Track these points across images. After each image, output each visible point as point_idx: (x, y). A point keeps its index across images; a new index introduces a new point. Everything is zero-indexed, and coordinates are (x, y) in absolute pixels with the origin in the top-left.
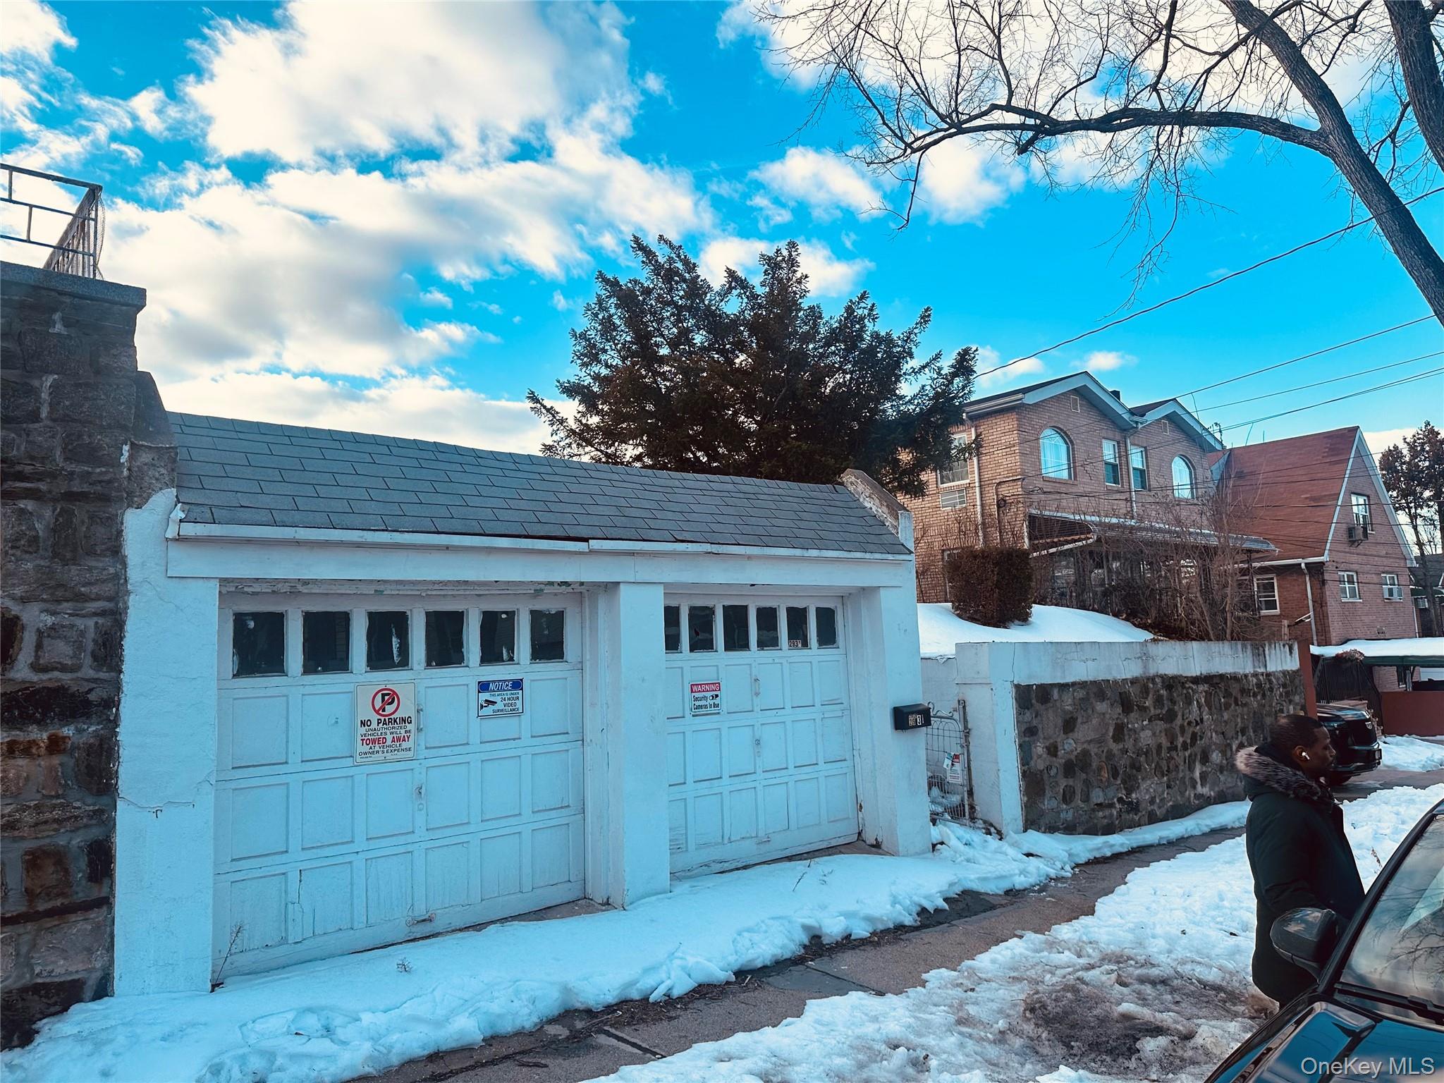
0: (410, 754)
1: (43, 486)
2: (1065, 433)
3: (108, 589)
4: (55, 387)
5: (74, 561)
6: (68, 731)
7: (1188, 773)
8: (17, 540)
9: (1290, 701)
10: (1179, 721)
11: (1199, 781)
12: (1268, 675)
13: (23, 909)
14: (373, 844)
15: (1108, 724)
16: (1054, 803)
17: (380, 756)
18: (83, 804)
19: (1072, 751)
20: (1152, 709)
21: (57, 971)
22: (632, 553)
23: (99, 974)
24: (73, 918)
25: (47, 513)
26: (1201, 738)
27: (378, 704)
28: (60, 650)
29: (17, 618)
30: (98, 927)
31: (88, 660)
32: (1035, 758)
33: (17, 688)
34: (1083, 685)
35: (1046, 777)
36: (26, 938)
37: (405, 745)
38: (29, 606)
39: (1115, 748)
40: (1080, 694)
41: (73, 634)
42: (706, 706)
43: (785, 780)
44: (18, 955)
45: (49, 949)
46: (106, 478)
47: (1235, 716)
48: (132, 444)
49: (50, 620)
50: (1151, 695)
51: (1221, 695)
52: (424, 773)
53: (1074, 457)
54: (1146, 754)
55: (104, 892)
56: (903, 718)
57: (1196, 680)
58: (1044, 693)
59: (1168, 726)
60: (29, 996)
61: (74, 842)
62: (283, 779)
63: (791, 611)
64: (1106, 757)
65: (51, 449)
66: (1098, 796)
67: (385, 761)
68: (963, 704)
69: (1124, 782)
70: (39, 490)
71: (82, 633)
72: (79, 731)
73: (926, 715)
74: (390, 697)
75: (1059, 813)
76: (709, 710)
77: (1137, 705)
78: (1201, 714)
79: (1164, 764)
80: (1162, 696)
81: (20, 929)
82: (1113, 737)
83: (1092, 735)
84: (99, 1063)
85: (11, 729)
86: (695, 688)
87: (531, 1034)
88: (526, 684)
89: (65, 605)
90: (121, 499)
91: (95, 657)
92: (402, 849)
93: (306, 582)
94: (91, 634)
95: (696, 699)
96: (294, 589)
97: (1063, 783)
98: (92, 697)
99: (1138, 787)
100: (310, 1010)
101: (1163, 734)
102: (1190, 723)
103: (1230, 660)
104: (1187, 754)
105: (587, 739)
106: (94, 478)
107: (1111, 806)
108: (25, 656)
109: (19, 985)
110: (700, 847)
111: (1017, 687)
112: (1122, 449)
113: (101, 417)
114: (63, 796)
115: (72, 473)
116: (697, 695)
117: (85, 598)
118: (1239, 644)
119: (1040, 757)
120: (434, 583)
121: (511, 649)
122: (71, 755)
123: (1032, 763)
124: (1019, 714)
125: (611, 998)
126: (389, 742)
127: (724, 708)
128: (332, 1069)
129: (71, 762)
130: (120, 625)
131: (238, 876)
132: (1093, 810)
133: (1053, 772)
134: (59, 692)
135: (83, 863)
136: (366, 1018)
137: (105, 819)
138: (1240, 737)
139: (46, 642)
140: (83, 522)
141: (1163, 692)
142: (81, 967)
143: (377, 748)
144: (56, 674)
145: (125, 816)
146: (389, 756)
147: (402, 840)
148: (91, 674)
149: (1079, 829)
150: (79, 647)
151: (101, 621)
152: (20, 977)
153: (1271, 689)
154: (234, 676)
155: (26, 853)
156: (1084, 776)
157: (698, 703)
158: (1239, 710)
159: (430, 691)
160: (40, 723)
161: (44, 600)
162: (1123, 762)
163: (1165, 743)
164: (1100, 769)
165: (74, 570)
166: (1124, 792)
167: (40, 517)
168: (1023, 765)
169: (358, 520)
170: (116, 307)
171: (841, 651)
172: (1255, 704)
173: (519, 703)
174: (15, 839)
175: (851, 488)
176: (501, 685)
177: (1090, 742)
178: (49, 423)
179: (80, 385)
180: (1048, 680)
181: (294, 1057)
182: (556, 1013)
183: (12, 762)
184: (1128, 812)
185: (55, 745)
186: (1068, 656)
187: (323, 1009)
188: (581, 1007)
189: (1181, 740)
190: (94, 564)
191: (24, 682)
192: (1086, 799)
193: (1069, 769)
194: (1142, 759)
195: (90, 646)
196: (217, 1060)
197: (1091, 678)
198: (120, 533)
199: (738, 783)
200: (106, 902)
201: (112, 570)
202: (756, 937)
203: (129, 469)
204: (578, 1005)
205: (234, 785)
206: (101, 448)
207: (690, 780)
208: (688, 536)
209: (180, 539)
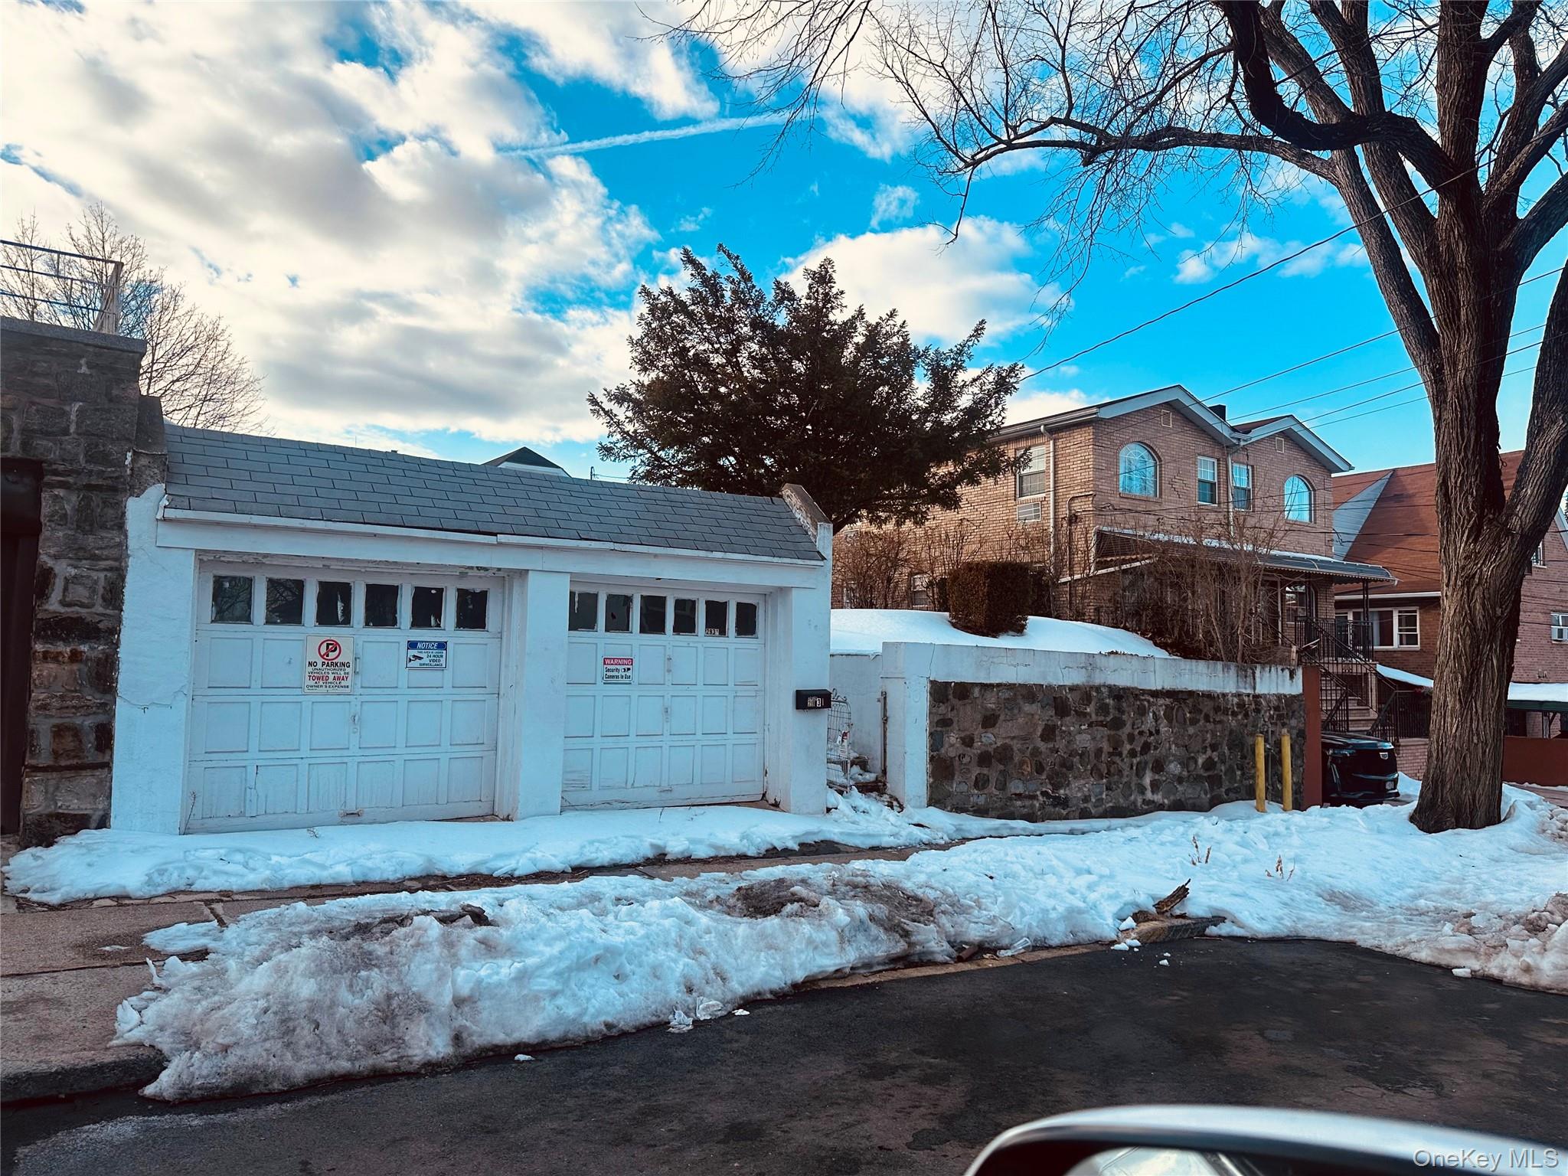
0: (348, 690)
1: (71, 480)
2: (1151, 448)
3: (115, 552)
4: (80, 411)
5: (91, 532)
6: (84, 648)
7: (1134, 778)
8: (53, 516)
9: (1284, 725)
10: (1128, 729)
11: (1149, 788)
12: (1256, 697)
13: (51, 763)
14: (315, 754)
15: (1036, 725)
16: (964, 788)
17: (324, 690)
18: (92, 698)
19: (991, 744)
20: (1093, 716)
21: (72, 807)
22: (541, 547)
23: (101, 813)
24: (84, 773)
25: (74, 498)
26: (1156, 748)
27: (323, 650)
28: (80, 592)
29: (52, 569)
30: (101, 782)
31: (100, 601)
32: (947, 746)
33: (50, 616)
34: (1011, 687)
35: (956, 763)
36: (52, 782)
37: (343, 683)
38: (59, 561)
39: (1043, 746)
40: (1006, 694)
41: (89, 582)
42: (617, 677)
43: (693, 743)
44: (46, 792)
45: (67, 791)
46: (116, 475)
47: (1204, 732)
48: (135, 453)
49: (73, 572)
50: (1093, 703)
51: (1187, 710)
52: (359, 707)
53: (1161, 474)
54: (1081, 755)
55: (107, 759)
56: (802, 700)
57: (1155, 694)
58: (963, 690)
59: (1112, 733)
60: (53, 820)
61: (86, 723)
62: (247, 699)
63: (709, 604)
64: (1031, 754)
65: (77, 454)
66: (1016, 787)
67: (327, 694)
68: (884, 695)
69: (1050, 778)
70: (68, 482)
71: (96, 582)
72: (92, 649)
73: (826, 699)
74: (333, 646)
75: (969, 796)
76: (620, 680)
77: (1075, 711)
78: (1157, 725)
79: (1104, 768)
80: (1107, 705)
81: (49, 775)
82: (1042, 736)
83: (1016, 733)
84: (88, 859)
85: (47, 643)
86: (607, 661)
87: (393, 884)
88: (450, 646)
89: (84, 562)
90: (125, 490)
91: (103, 598)
92: (338, 760)
93: (266, 556)
94: (102, 583)
95: (608, 670)
96: (259, 561)
97: (976, 771)
98: (101, 626)
99: (1068, 785)
100: (240, 851)
101: (1105, 739)
102: (1141, 733)
103: (1205, 679)
104: (1135, 761)
105: (501, 693)
106: (106, 475)
107: (1034, 797)
108: (56, 596)
109: (47, 812)
110: (602, 788)
111: (933, 683)
112: (1223, 467)
113: (112, 433)
114: (80, 691)
115: (91, 471)
116: (609, 667)
117: (98, 558)
118: (1219, 665)
119: (952, 745)
120: (369, 562)
121: (438, 617)
122: (86, 665)
123: (943, 751)
124: (932, 706)
125: (463, 870)
126: (331, 680)
127: (636, 680)
128: (239, 882)
129: (86, 669)
130: (123, 578)
131: (210, 764)
132: (1011, 799)
133: (966, 760)
134: (78, 621)
135: (92, 737)
136: (275, 859)
137: (107, 709)
138: (1209, 752)
139: (71, 586)
140: (98, 506)
141: (1110, 701)
142: (89, 806)
143: (321, 683)
144: (77, 608)
145: (121, 709)
146: (331, 690)
147: (339, 753)
148: (101, 610)
149: (993, 813)
150: (94, 591)
151: (109, 574)
152: (48, 806)
153: (1258, 711)
154: (212, 622)
155: (54, 726)
156: (1001, 767)
157: (609, 674)
158: (1210, 726)
159: (366, 644)
160: (65, 641)
161: (70, 558)
162: (1049, 760)
163: (1106, 747)
164: (1022, 763)
165: (91, 538)
166: (1049, 786)
167: (69, 501)
168: (932, 750)
169: (301, 511)
170: (126, 354)
171: (760, 641)
172: (1234, 723)
173: (443, 660)
174: (46, 716)
175: (788, 500)
176: (427, 645)
177: (1013, 738)
178: (76, 436)
179: (98, 410)
180: (969, 678)
181: (216, 872)
182: (418, 875)
183: (46, 665)
184: (1055, 806)
185: (75, 657)
186: (995, 660)
187: (249, 850)
188: (439, 873)
189: (1128, 747)
190: (104, 535)
191: (55, 612)
192: (1003, 787)
193: (984, 759)
194: (1076, 759)
195: (101, 591)
196: (164, 867)
197: (1021, 682)
198: (124, 514)
199: (645, 742)
200: (107, 766)
201: (118, 540)
202: (602, 847)
203: (132, 469)
204: (437, 872)
205: (208, 699)
206: (111, 453)
207: (597, 734)
208: (593, 535)
209: (164, 520)
